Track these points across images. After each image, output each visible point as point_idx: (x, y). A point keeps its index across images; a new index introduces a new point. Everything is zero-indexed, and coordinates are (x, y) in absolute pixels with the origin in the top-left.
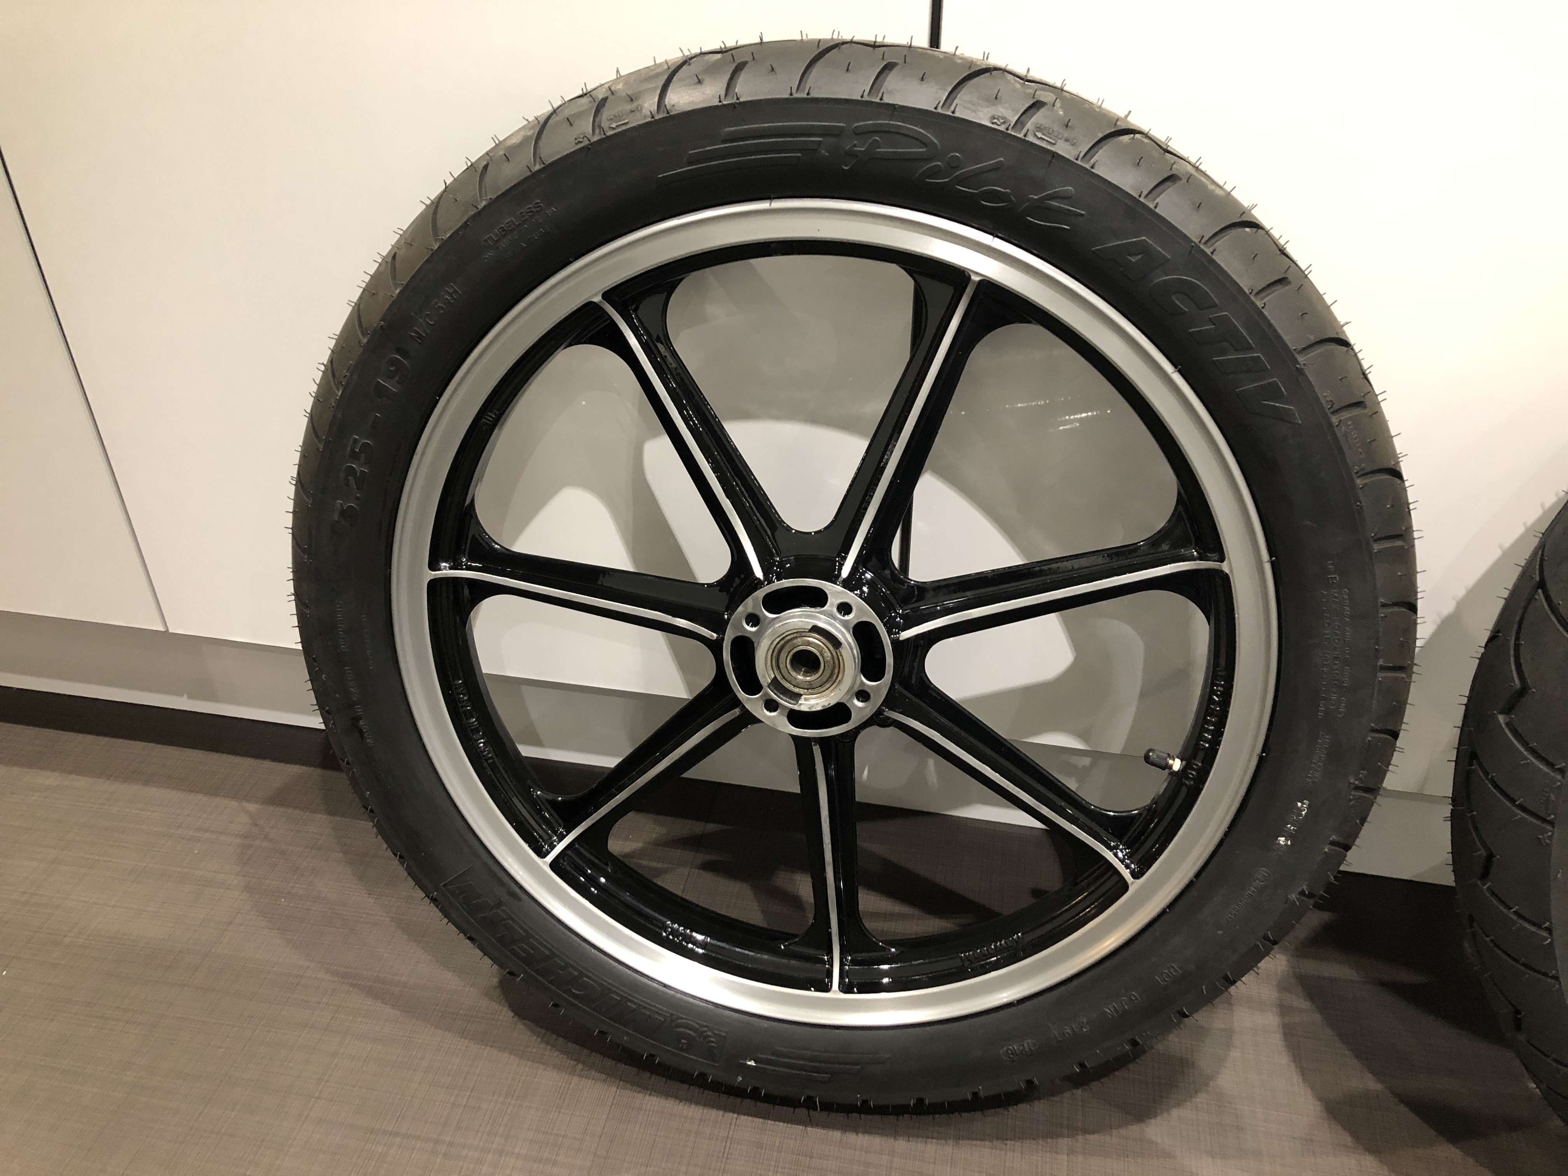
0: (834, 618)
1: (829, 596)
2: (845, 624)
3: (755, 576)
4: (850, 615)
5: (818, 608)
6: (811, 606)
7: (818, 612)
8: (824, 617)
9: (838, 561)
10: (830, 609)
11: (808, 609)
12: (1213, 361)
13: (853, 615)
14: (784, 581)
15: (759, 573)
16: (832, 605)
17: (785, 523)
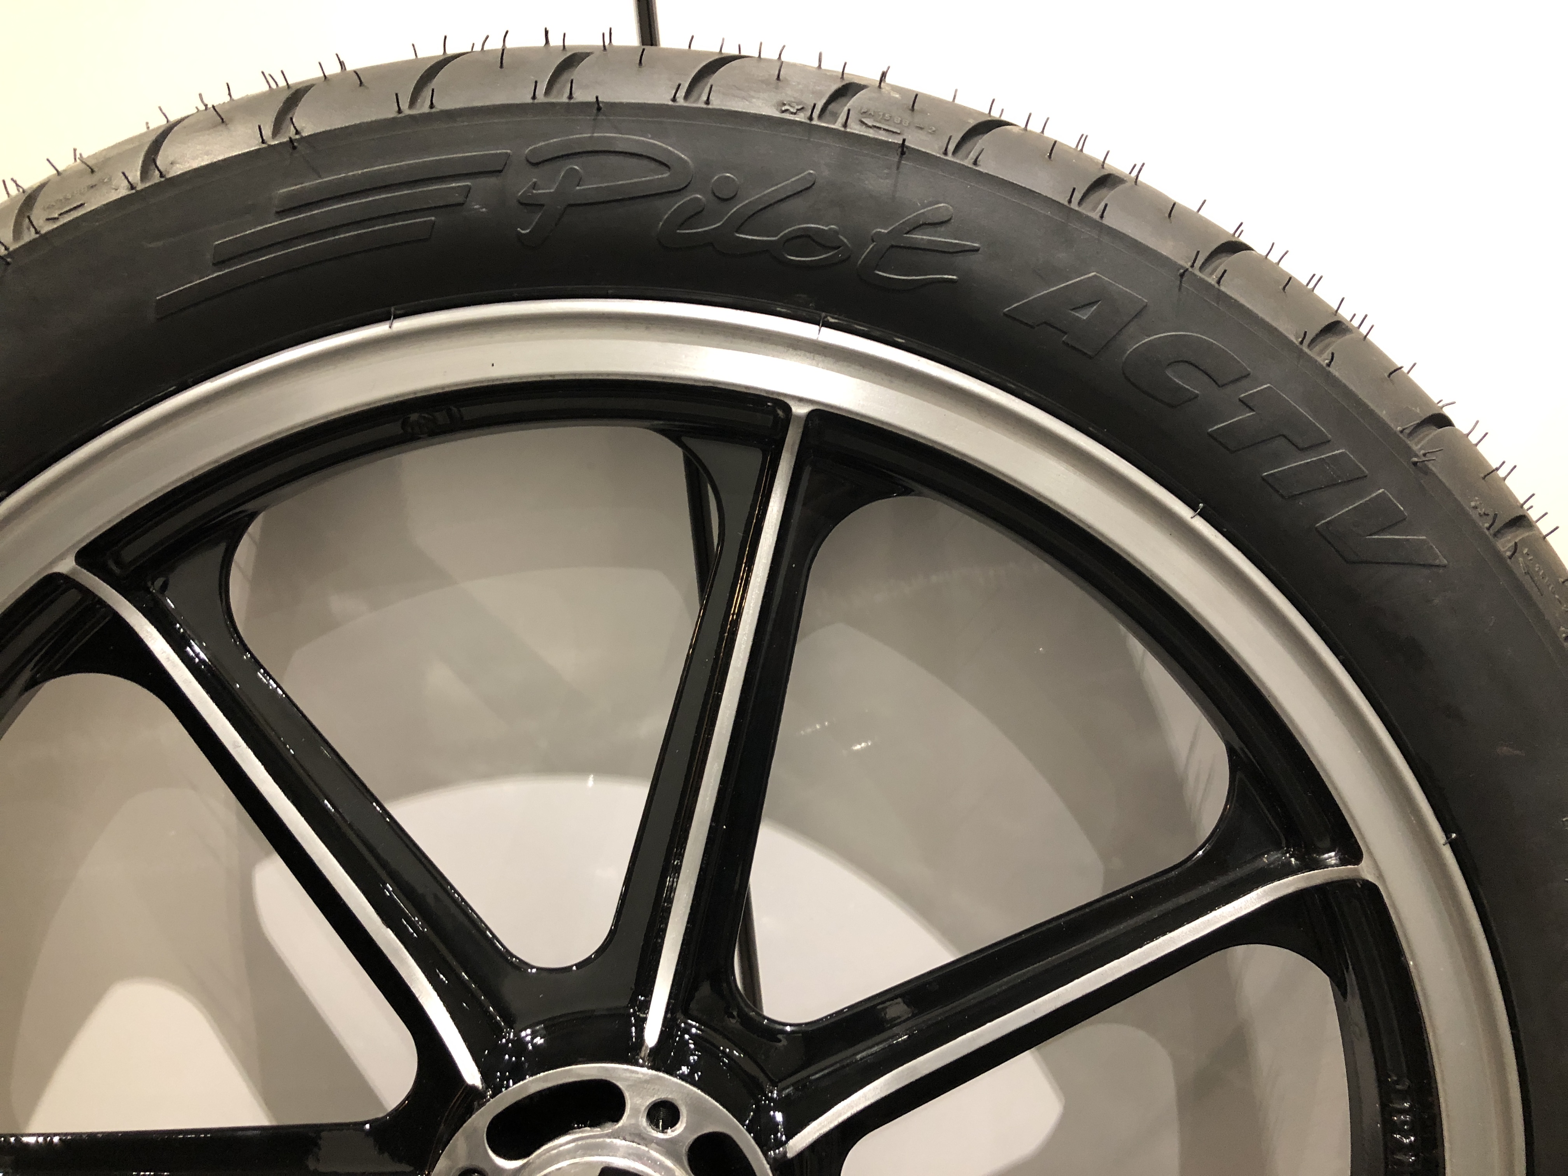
0: (643, 1139)
1: (627, 1095)
2: (668, 1147)
3: (467, 1084)
4: (677, 1126)
5: (609, 1124)
6: (593, 1125)
7: (609, 1136)
8: (623, 1143)
9: (634, 1014)
10: (633, 1121)
11: (587, 1132)
12: (1263, 479)
13: (684, 1125)
14: (529, 1079)
15: (471, 1075)
16: (635, 1111)
17: (513, 956)
